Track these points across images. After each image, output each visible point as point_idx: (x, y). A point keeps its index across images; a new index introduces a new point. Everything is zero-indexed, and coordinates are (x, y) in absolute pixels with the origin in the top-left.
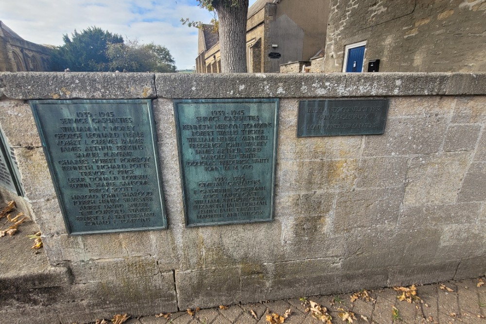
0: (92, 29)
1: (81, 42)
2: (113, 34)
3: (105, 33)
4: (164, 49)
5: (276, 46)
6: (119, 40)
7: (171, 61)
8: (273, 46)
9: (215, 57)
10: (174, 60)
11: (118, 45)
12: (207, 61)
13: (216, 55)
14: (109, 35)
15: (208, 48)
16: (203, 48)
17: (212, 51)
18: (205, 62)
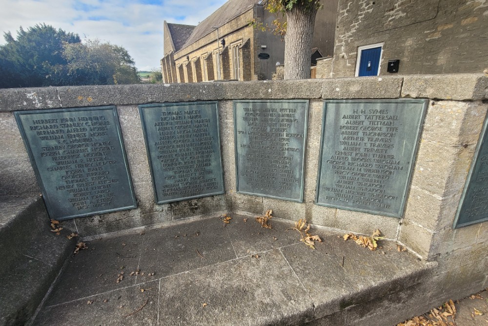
0: (40, 27)
1: (30, 41)
2: (67, 33)
3: (57, 30)
4: (122, 50)
5: (265, 46)
6: (76, 40)
7: (131, 62)
8: (263, 46)
9: (188, 58)
10: (134, 61)
11: (76, 45)
12: (176, 62)
13: (189, 55)
14: (62, 33)
15: (177, 48)
16: (171, 49)
17: (183, 52)
18: (175, 64)
